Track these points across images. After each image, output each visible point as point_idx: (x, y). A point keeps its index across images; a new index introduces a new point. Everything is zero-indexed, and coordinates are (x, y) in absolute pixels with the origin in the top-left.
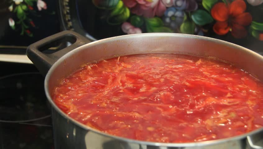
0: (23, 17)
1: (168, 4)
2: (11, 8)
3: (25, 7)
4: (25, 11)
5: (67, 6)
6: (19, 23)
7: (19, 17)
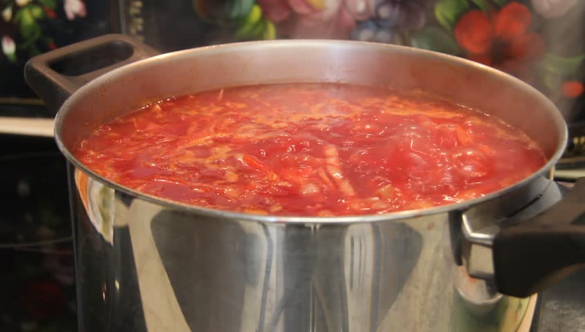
0: (33, 34)
1: (360, 14)
2: (7, 13)
3: (37, 12)
4: (38, 21)
5: (137, 16)
6: (24, 47)
7: (25, 33)
